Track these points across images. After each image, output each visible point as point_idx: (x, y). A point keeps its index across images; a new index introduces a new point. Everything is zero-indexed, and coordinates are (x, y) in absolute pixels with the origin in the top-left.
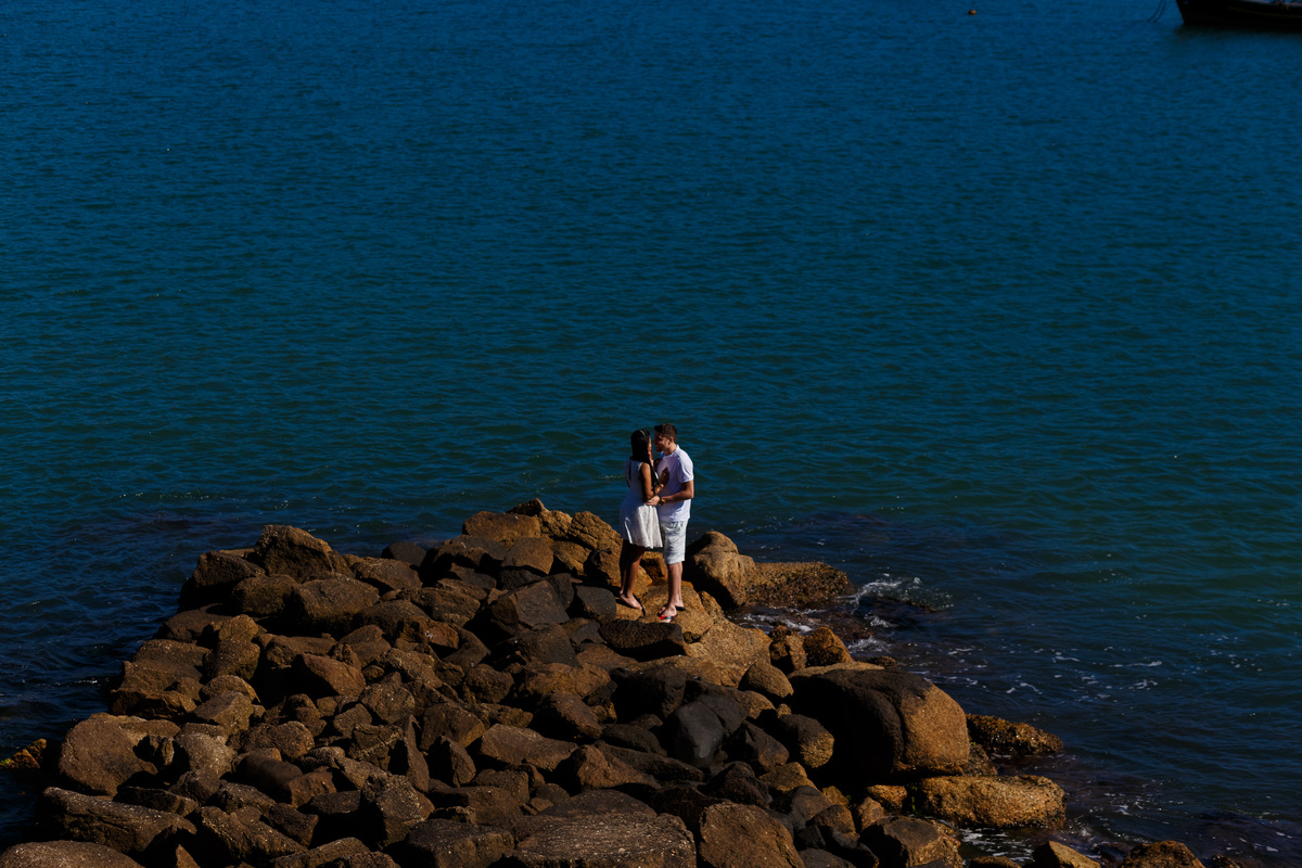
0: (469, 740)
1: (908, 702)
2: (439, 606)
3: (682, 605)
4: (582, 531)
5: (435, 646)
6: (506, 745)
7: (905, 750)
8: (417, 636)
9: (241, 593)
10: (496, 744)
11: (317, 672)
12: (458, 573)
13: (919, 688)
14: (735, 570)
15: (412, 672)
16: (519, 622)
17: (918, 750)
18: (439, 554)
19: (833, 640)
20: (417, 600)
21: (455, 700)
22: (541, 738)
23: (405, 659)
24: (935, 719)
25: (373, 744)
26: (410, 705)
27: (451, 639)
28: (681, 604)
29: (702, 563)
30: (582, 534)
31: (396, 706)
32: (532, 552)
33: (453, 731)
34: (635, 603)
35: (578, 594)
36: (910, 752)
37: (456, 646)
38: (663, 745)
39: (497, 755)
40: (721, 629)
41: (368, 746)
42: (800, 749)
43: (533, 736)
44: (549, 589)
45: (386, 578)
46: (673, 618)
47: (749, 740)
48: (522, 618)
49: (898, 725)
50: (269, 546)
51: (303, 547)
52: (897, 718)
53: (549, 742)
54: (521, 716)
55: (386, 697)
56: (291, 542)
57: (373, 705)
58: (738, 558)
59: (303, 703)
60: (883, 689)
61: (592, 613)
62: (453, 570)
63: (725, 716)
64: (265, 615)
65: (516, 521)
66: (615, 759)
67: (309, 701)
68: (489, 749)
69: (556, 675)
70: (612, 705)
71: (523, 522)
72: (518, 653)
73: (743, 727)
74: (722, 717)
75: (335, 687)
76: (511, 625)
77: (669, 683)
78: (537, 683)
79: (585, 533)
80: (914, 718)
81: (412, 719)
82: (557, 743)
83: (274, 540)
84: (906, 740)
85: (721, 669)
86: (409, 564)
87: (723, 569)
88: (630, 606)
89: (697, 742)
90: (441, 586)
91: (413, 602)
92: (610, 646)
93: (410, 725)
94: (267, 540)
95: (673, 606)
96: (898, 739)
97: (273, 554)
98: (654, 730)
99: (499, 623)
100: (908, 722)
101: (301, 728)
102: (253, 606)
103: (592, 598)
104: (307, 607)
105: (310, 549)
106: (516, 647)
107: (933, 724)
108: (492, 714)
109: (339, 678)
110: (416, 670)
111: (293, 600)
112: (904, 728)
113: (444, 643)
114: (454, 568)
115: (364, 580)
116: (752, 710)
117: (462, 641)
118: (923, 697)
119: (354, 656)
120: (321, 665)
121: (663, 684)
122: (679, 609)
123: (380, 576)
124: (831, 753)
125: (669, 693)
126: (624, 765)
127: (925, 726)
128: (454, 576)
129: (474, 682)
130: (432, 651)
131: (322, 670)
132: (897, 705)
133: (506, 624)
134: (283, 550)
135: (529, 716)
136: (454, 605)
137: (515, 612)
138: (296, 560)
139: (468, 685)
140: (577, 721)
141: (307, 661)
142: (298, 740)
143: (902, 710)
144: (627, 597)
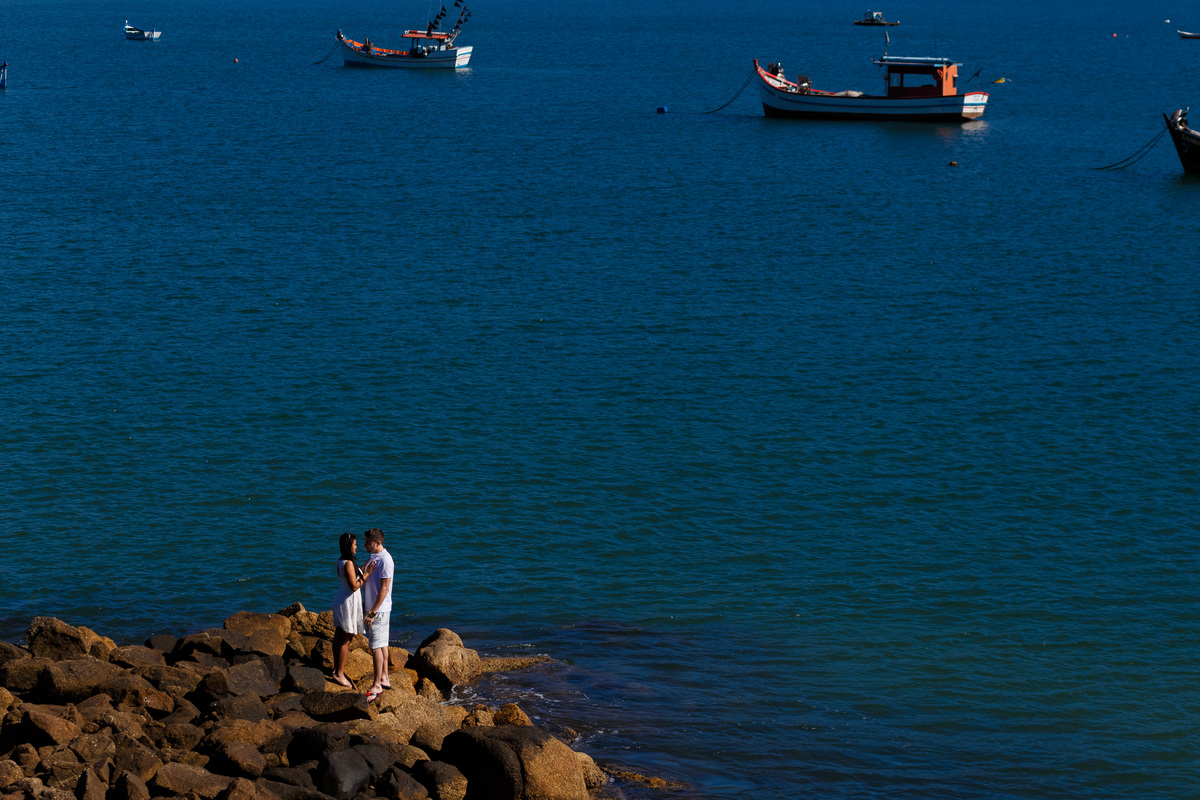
0: (149, 775)
1: (528, 750)
2: (165, 680)
3: (388, 685)
4: (325, 627)
5: (150, 710)
6: (177, 778)
7: (524, 790)
8: (136, 702)
9: (5, 671)
10: (169, 778)
11: (40, 726)
12: (197, 658)
13: (539, 739)
14: (458, 660)
15: (121, 727)
16: (229, 692)
17: (536, 789)
18: (185, 643)
19: (518, 714)
20: (147, 675)
21: (152, 748)
22: (208, 774)
23: (116, 717)
24: (552, 765)
25: (68, 777)
26: (111, 750)
27: (166, 704)
28: (387, 683)
29: (425, 654)
30: (325, 631)
31: (99, 751)
32: (267, 641)
33: (138, 768)
34: (345, 682)
35: (291, 672)
36: (528, 791)
37: (170, 710)
38: (315, 783)
39: (169, 785)
40: (414, 703)
41: (63, 778)
42: (437, 789)
43: (203, 772)
44: (262, 666)
45: (133, 660)
46: (378, 695)
47: (393, 780)
48: (232, 688)
49: (518, 769)
50: (36, 635)
51: (64, 635)
52: (517, 763)
53: (214, 776)
54: (197, 757)
55: (90, 744)
56: (54, 631)
57: (79, 749)
58: (461, 651)
59: (26, 751)
60: (509, 740)
61: (301, 688)
62: (194, 655)
63: (373, 761)
64: (26, 690)
65: (269, 619)
66: (263, 789)
67: (31, 749)
68: (162, 782)
69: (237, 728)
70: (285, 753)
71: (275, 620)
72: (214, 713)
73: (390, 770)
74: (371, 761)
75: (54, 738)
76: (222, 694)
77: (331, 735)
78: (219, 734)
79: (327, 628)
80: (532, 763)
81: (109, 760)
82: (221, 777)
83: (40, 629)
84: (525, 782)
85: (398, 731)
86: (162, 652)
87: (444, 659)
88: (340, 684)
89: (341, 779)
90: (177, 666)
91: (143, 677)
92: (308, 713)
93: (106, 764)
94: (35, 629)
95: (378, 684)
96: (518, 779)
97: (39, 641)
98: (311, 772)
99: (213, 693)
100: (526, 767)
101: (12, 765)
102: (15, 682)
103: (302, 676)
104: (55, 681)
105: (70, 636)
106: (214, 709)
107: (549, 768)
108: (173, 756)
109: (59, 731)
110: (125, 726)
111: (45, 676)
112: (523, 772)
113: (160, 708)
114: (196, 653)
115: (114, 662)
116: (407, 760)
117: (177, 706)
118: (541, 747)
119: (78, 716)
120: (43, 720)
121: (326, 735)
122: (383, 687)
123: (128, 659)
124: (465, 793)
125: (330, 743)
126: (270, 793)
127: (542, 770)
128: (194, 660)
129: (170, 735)
130: (146, 713)
131: (45, 724)
132: (518, 753)
133: (218, 694)
134: (47, 637)
135: (206, 759)
136: (178, 679)
137: (225, 684)
138: (58, 646)
139: (165, 737)
140: (240, 761)
141: (32, 717)
142: (9, 774)
143: (522, 756)
144: (338, 676)
